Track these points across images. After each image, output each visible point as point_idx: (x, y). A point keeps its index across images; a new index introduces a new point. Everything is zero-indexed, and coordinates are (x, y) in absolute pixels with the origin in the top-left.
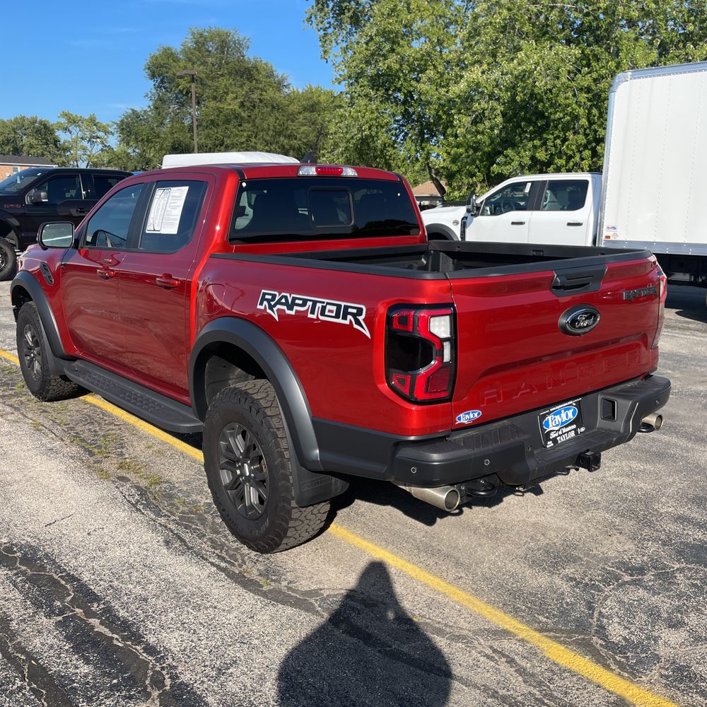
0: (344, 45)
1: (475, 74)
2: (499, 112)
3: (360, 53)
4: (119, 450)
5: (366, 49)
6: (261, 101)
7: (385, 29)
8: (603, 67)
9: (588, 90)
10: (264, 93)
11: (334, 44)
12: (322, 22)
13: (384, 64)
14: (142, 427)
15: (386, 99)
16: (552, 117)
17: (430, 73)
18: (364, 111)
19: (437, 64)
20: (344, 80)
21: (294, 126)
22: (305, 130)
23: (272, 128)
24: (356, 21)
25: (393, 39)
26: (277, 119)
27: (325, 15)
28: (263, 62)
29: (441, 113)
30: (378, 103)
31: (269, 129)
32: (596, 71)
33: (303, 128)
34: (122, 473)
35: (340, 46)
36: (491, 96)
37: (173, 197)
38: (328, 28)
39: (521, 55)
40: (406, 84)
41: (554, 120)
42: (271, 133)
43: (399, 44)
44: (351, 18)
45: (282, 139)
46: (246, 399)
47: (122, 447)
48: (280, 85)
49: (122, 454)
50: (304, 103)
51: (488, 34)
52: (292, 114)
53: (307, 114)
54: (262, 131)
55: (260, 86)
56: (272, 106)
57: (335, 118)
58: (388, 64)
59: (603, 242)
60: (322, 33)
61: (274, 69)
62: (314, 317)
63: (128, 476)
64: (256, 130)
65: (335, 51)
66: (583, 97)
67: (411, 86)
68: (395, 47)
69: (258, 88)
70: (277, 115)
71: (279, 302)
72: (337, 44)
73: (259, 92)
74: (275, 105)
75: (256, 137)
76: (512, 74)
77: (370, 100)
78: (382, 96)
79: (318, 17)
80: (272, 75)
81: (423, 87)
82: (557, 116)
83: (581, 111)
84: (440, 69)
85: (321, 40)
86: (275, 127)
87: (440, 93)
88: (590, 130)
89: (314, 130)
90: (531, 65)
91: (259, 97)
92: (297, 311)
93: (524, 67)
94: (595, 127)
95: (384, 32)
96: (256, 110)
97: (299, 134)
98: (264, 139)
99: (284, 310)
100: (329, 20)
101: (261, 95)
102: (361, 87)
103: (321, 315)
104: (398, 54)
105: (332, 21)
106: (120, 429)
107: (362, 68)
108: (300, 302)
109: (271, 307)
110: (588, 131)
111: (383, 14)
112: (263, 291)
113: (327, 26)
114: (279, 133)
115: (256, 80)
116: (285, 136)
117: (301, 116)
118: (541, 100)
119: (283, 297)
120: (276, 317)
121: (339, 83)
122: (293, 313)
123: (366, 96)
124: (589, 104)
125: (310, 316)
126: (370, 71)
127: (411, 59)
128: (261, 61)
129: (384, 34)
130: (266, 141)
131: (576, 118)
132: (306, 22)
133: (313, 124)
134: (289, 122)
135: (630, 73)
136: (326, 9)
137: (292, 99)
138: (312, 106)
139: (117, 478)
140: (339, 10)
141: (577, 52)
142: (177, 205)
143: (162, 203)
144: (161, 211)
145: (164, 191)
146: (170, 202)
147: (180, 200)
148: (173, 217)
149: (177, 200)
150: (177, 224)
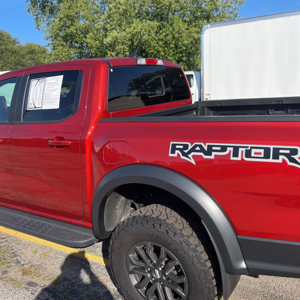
0: (47, 22)
1: (114, 34)
2: (127, 50)
3: (56, 26)
4: (15, 258)
5: (59, 24)
6: (6, 50)
7: (68, 14)
8: (167, 30)
9: (162, 40)
10: (7, 46)
11: (42, 22)
12: (35, 12)
13: (69, 30)
14: (22, 237)
15: (71, 46)
16: (149, 52)
17: (91, 34)
18: (62, 52)
19: (93, 30)
20: (50, 38)
21: (25, 60)
22: (30, 62)
23: (13, 62)
24: (52, 11)
25: (72, 19)
26: (16, 57)
27: (36, 9)
28: (5, 32)
29: (97, 52)
30: (68, 48)
31: (12, 63)
32: (165, 32)
33: (29, 62)
34: (28, 279)
35: (45, 22)
36: (123, 43)
37: (49, 83)
38: (38, 15)
39: (134, 25)
40: (80, 39)
41: (150, 53)
42: (13, 64)
43: (74, 22)
44: (49, 10)
45: (19, 67)
46: (161, 225)
47: (16, 256)
48: (14, 42)
49: (18, 262)
50: (27, 50)
51: (116, 17)
52: (23, 55)
53: (30, 55)
54: (8, 63)
55: (5, 42)
56: (12, 52)
57: (47, 56)
58: (71, 30)
60: (35, 17)
61: (11, 35)
62: (239, 159)
63: (33, 280)
64: (5, 63)
65: (43, 25)
66: (161, 43)
67: (83, 40)
68: (73, 23)
69: (4, 44)
70: (15, 56)
71: (193, 150)
72: (44, 22)
73: (5, 45)
74: (13, 51)
75: (5, 66)
76: (131, 34)
77: (64, 47)
78: (69, 45)
79: (33, 9)
80: (10, 38)
81: (88, 40)
82: (151, 52)
83: (161, 49)
84: (95, 32)
85: (35, 20)
86: (15, 61)
87: (96, 43)
88: (164, 57)
89: (34, 62)
90: (139, 29)
91: (5, 48)
92: (215, 156)
93: (137, 30)
94: (166, 55)
95: (67, 16)
96: (4, 54)
97: (27, 64)
98: (10, 67)
99: (201, 156)
100: (39, 11)
101: (6, 47)
102: (58, 41)
103: (246, 156)
104: (75, 26)
105: (40, 11)
106: (7, 241)
107: (58, 32)
108: (219, 148)
109: (185, 155)
110: (163, 57)
111: (66, 8)
112: (172, 143)
113: (38, 14)
114: (18, 64)
115: (3, 40)
116: (20, 65)
117: (27, 56)
118: (143, 45)
119: (196, 146)
120: (193, 162)
121: (47, 39)
122: (212, 157)
123: (62, 45)
124: (164, 46)
125: (232, 158)
126: (62, 34)
127: (81, 29)
128: (4, 31)
129: (67, 17)
130: (11, 68)
131: (158, 52)
132: (27, 12)
133: (33, 59)
134: (22, 59)
135: (209, 25)
136: (37, 6)
137: (22, 48)
138: (32, 51)
139: (28, 284)
140: (42, 7)
141: (157, 24)
142: (54, 88)
143: (39, 89)
144: (39, 94)
145: (39, 80)
146: (47, 87)
147: (57, 85)
148: (52, 97)
149: (54, 85)
150: (58, 102)
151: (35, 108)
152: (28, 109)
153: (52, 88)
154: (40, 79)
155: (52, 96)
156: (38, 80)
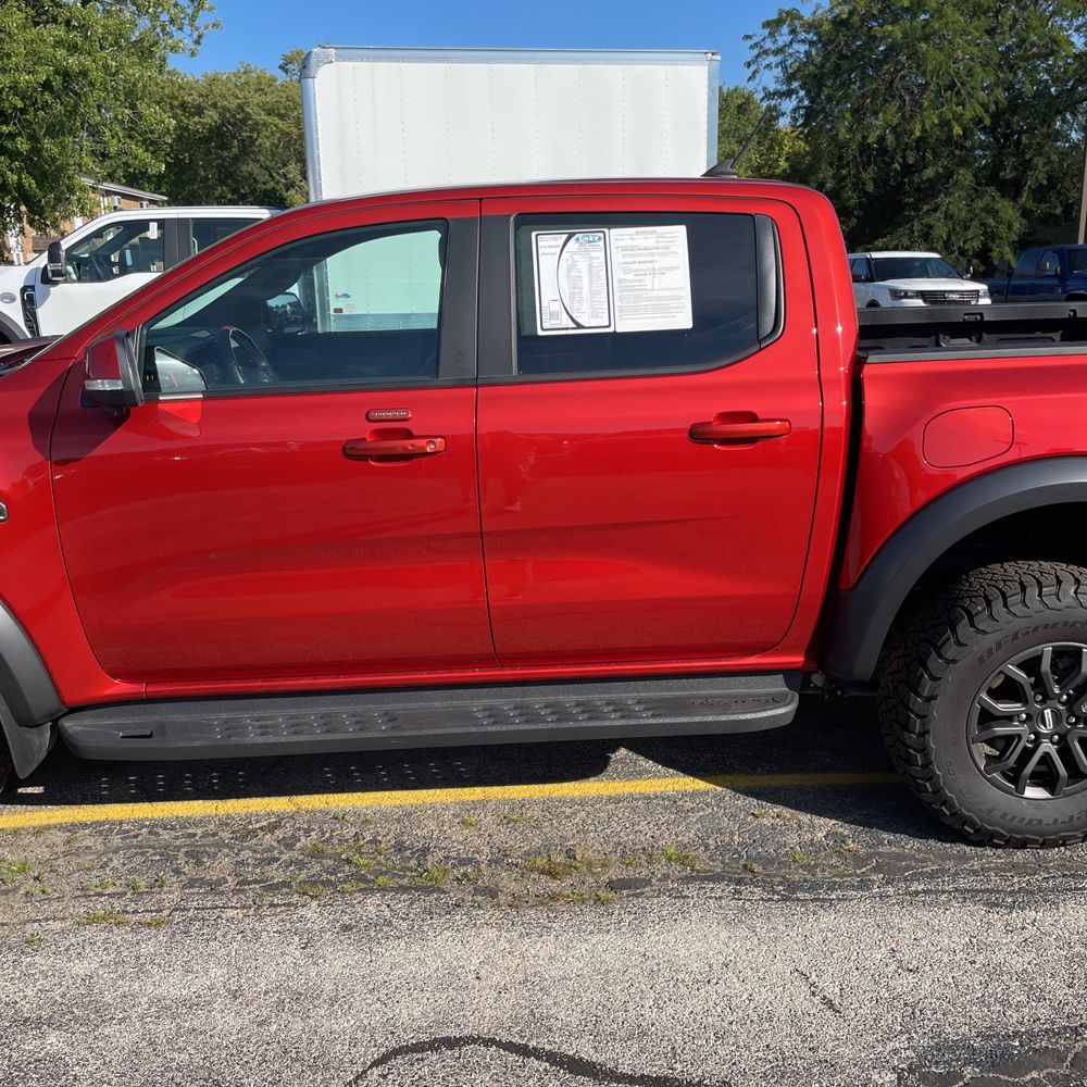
37: (625, 248)
59: (332, 318)
142: (657, 266)
143: (583, 265)
144: (591, 282)
145: (571, 236)
146: (621, 260)
147: (666, 254)
148: (656, 294)
149: (652, 254)
150: (683, 307)
151: (579, 326)
152: (540, 333)
153: (650, 265)
154: (574, 234)
155: (653, 290)
156: (565, 236)
